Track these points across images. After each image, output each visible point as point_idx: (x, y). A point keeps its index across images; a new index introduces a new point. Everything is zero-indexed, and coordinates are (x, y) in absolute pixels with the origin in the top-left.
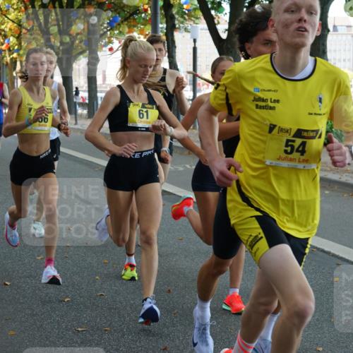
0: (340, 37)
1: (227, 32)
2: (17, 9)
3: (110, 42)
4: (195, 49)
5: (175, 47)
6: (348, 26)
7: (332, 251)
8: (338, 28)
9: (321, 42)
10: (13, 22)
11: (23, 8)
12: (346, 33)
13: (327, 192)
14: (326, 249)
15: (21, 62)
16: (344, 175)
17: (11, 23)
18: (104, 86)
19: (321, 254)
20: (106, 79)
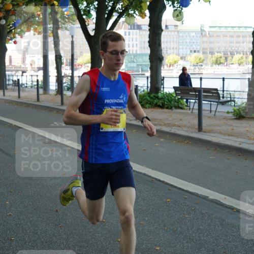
0: (170, 33)
1: (94, 31)
3: (15, 37)
4: (72, 43)
6: (175, 26)
7: (166, 181)
8: (169, 26)
9: (157, 38)
12: (174, 30)
13: (162, 140)
14: (162, 179)
16: (173, 128)
18: (10, 66)
19: (158, 182)
20: (12, 62)
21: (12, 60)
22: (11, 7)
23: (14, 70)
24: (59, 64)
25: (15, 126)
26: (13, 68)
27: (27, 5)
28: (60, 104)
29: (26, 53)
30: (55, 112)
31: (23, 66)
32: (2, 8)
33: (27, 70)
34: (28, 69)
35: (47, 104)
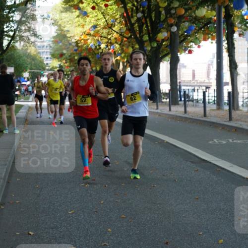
2: (120, 22)
5: (235, 48)
10: (117, 32)
11: (123, 22)
15: (123, 63)
17: (115, 33)
18: (192, 81)
20: (196, 77)
21: (196, 74)
22: (183, 11)
23: (196, 85)
24: (235, 74)
25: (167, 142)
26: (196, 84)
27: (197, 8)
28: (228, 120)
29: (211, 67)
30: (220, 128)
31: (207, 81)
32: (174, 14)
33: (211, 86)
34: (212, 84)
35: (214, 120)
